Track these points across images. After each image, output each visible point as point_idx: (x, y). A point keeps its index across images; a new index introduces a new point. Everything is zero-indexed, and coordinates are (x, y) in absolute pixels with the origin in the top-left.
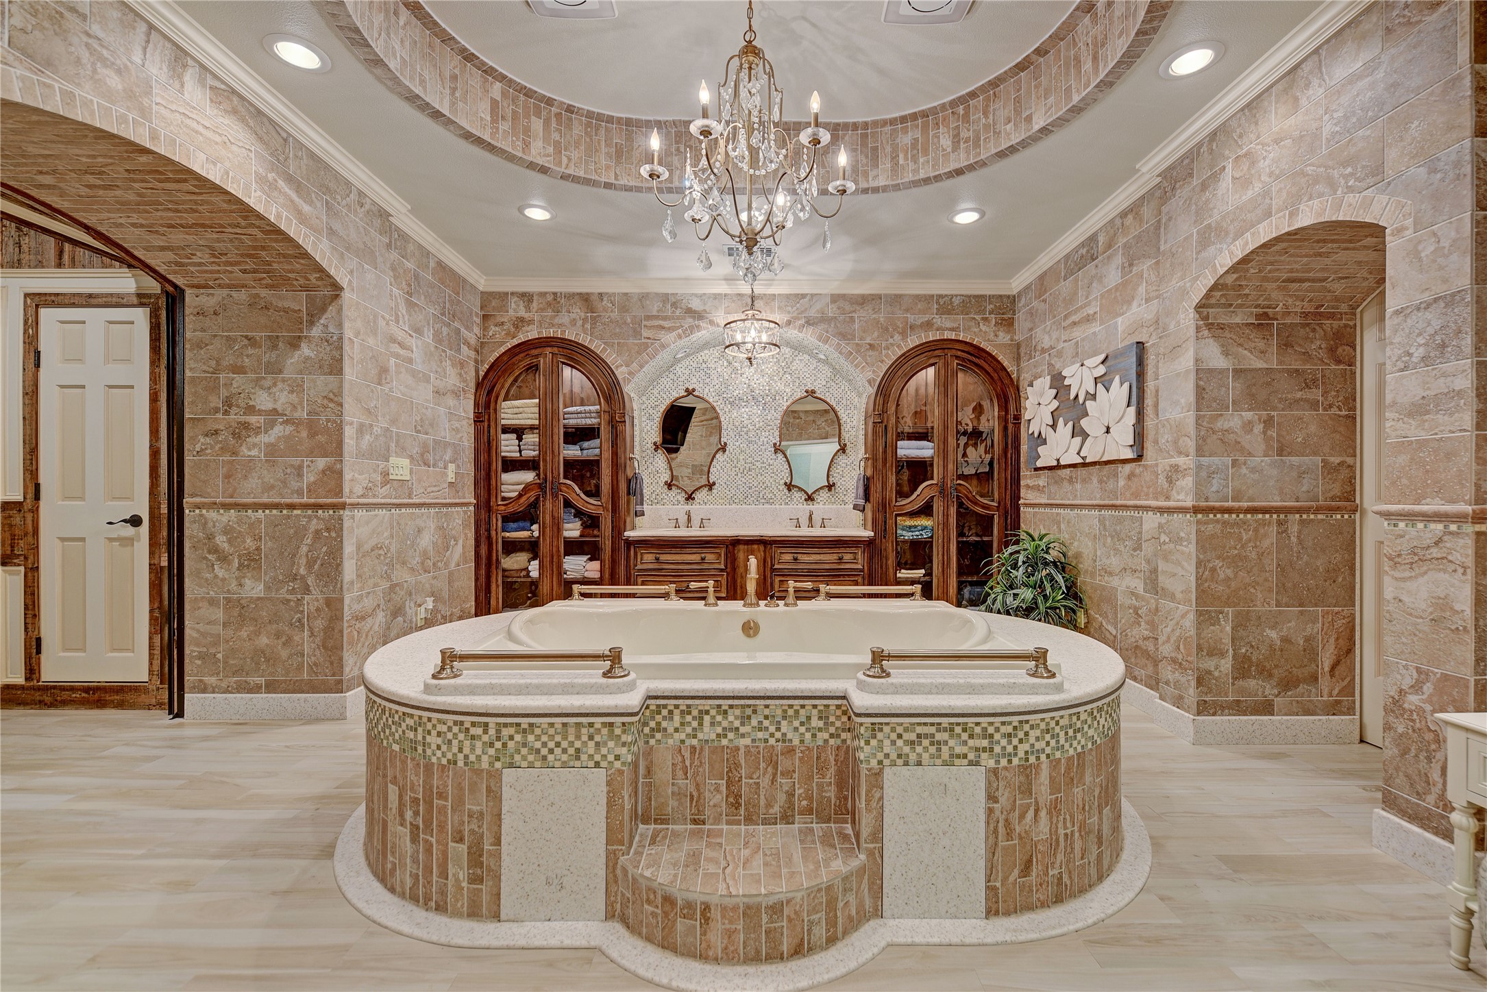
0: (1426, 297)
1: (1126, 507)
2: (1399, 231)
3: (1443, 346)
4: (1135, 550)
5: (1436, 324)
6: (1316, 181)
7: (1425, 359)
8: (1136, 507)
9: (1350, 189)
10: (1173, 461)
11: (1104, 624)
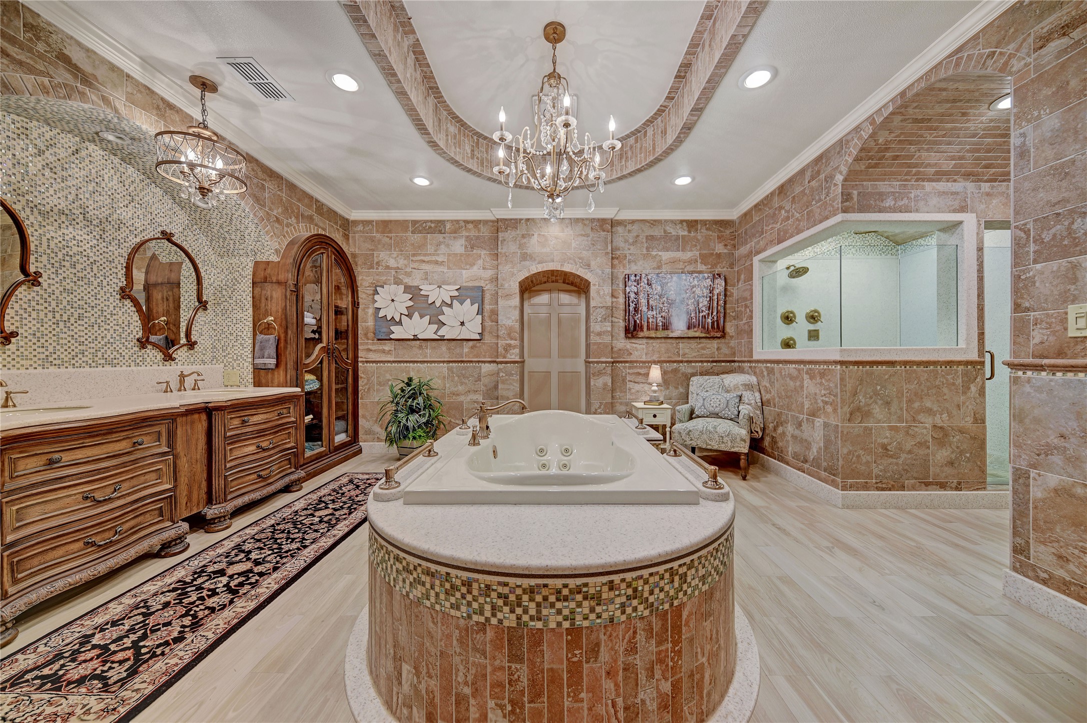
0: (601, 305)
1: (471, 362)
2: (594, 285)
3: (605, 319)
4: (476, 381)
5: (604, 313)
6: (570, 259)
7: (601, 321)
8: (479, 362)
9: (581, 267)
10: (507, 342)
11: (453, 420)
